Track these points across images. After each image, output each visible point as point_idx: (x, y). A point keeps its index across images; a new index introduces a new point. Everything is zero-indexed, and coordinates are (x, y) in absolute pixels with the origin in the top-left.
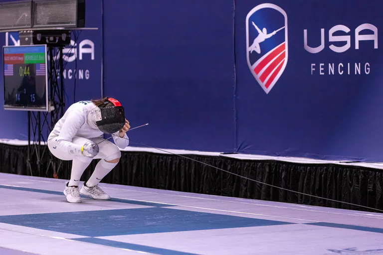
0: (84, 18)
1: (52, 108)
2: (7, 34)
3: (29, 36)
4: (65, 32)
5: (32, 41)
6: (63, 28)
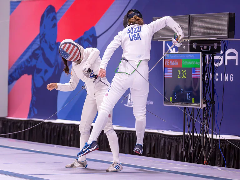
0: (234, 30)
1: (205, 106)
2: (164, 42)
3: (186, 45)
4: (217, 42)
5: (189, 49)
6: (216, 39)
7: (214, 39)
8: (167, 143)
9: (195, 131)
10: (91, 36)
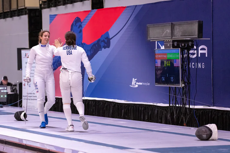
0: (202, 33)
1: (183, 85)
2: (156, 42)
3: (169, 43)
4: (191, 41)
5: (171, 46)
6: (190, 39)
7: (189, 39)
8: (159, 112)
9: (177, 103)
10: (106, 39)
